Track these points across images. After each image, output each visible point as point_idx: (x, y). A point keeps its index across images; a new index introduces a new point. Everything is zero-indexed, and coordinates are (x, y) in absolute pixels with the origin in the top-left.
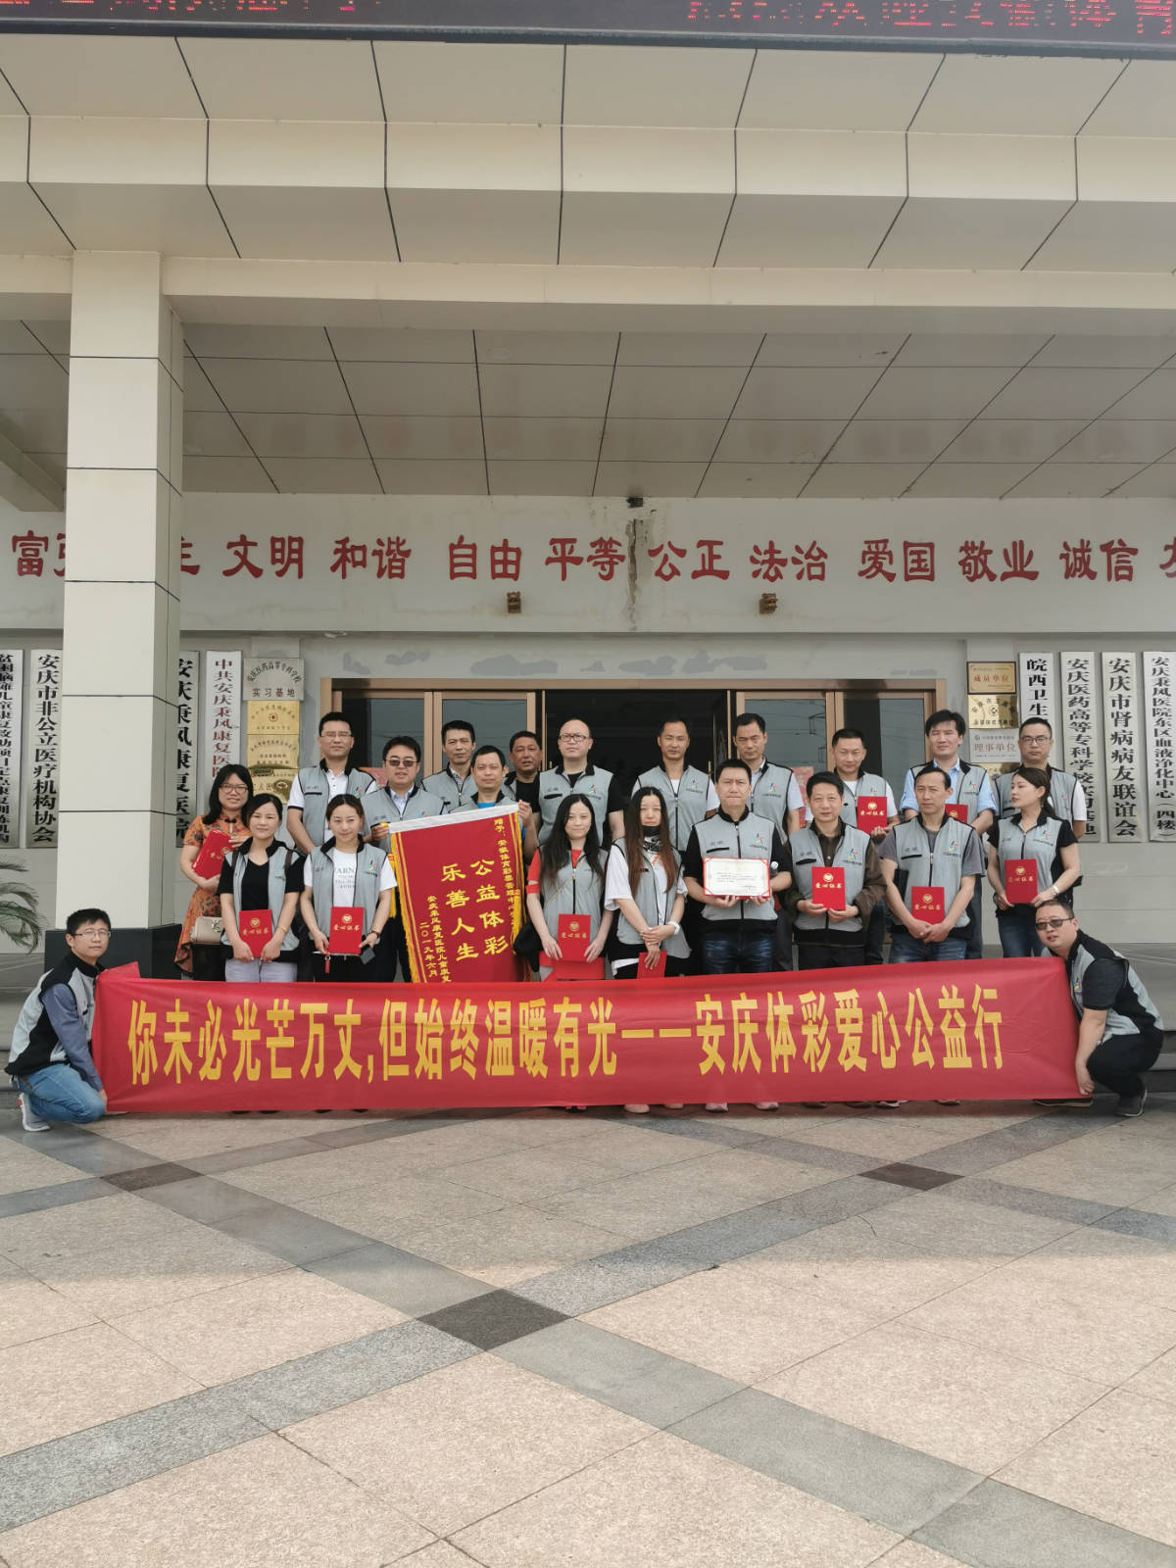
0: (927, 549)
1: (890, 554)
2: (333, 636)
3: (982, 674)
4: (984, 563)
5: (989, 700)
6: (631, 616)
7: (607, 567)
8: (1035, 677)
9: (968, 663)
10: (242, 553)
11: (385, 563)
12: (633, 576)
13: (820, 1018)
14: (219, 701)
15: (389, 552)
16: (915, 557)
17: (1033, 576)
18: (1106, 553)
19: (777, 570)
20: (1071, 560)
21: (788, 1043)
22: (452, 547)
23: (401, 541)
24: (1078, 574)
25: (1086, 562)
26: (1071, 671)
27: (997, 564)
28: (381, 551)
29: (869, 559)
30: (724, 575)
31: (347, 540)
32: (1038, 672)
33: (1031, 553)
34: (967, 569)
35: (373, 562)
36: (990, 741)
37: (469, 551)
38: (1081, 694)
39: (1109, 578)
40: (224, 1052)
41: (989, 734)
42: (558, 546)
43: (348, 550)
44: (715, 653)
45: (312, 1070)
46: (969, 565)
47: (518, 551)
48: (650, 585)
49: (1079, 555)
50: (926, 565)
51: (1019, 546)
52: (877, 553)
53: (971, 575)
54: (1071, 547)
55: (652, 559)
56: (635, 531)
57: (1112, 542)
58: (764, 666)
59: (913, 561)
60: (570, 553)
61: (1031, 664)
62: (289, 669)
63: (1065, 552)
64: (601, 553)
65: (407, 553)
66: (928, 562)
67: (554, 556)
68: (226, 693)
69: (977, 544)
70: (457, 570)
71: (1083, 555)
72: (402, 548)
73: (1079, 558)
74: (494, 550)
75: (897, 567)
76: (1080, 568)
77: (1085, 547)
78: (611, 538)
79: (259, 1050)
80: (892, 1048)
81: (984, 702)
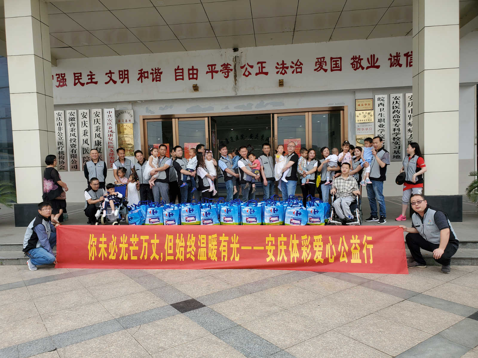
0: (339, 60)
1: (325, 62)
2: (140, 102)
3: (361, 104)
4: (360, 63)
5: (363, 113)
6: (235, 90)
7: (227, 73)
8: (380, 103)
9: (355, 100)
10: (110, 76)
11: (154, 76)
12: (235, 76)
13: (308, 245)
14: (109, 124)
15: (156, 73)
16: (335, 63)
17: (378, 67)
18: (406, 57)
19: (285, 71)
20: (393, 60)
21: (296, 253)
22: (176, 70)
23: (159, 69)
24: (395, 65)
25: (398, 61)
26: (394, 101)
27: (365, 64)
28: (153, 73)
29: (318, 64)
30: (266, 74)
31: (142, 70)
32: (382, 102)
33: (377, 59)
34: (354, 66)
35: (150, 76)
36: (363, 127)
37: (181, 71)
38: (397, 109)
39: (407, 66)
40: (117, 251)
41: (363, 125)
42: (210, 67)
43: (142, 73)
44: (266, 101)
45: (143, 257)
46: (355, 64)
47: (197, 70)
48: (242, 79)
49: (396, 58)
50: (339, 65)
51: (373, 56)
52: (321, 62)
53: (355, 68)
54: (393, 55)
55: (242, 70)
56: (236, 60)
57: (408, 53)
58: (283, 105)
59: (334, 64)
60: (214, 69)
61: (379, 99)
62: (129, 113)
63: (390, 57)
64: (225, 69)
65: (161, 73)
66: (340, 64)
67: (209, 71)
68: (111, 122)
69: (358, 57)
70: (178, 77)
71: (397, 58)
72: (160, 71)
73: (396, 59)
74: (189, 70)
75: (328, 67)
76: (396, 63)
77: (398, 55)
78: (228, 63)
79: (127, 250)
80: (333, 256)
81: (361, 113)
